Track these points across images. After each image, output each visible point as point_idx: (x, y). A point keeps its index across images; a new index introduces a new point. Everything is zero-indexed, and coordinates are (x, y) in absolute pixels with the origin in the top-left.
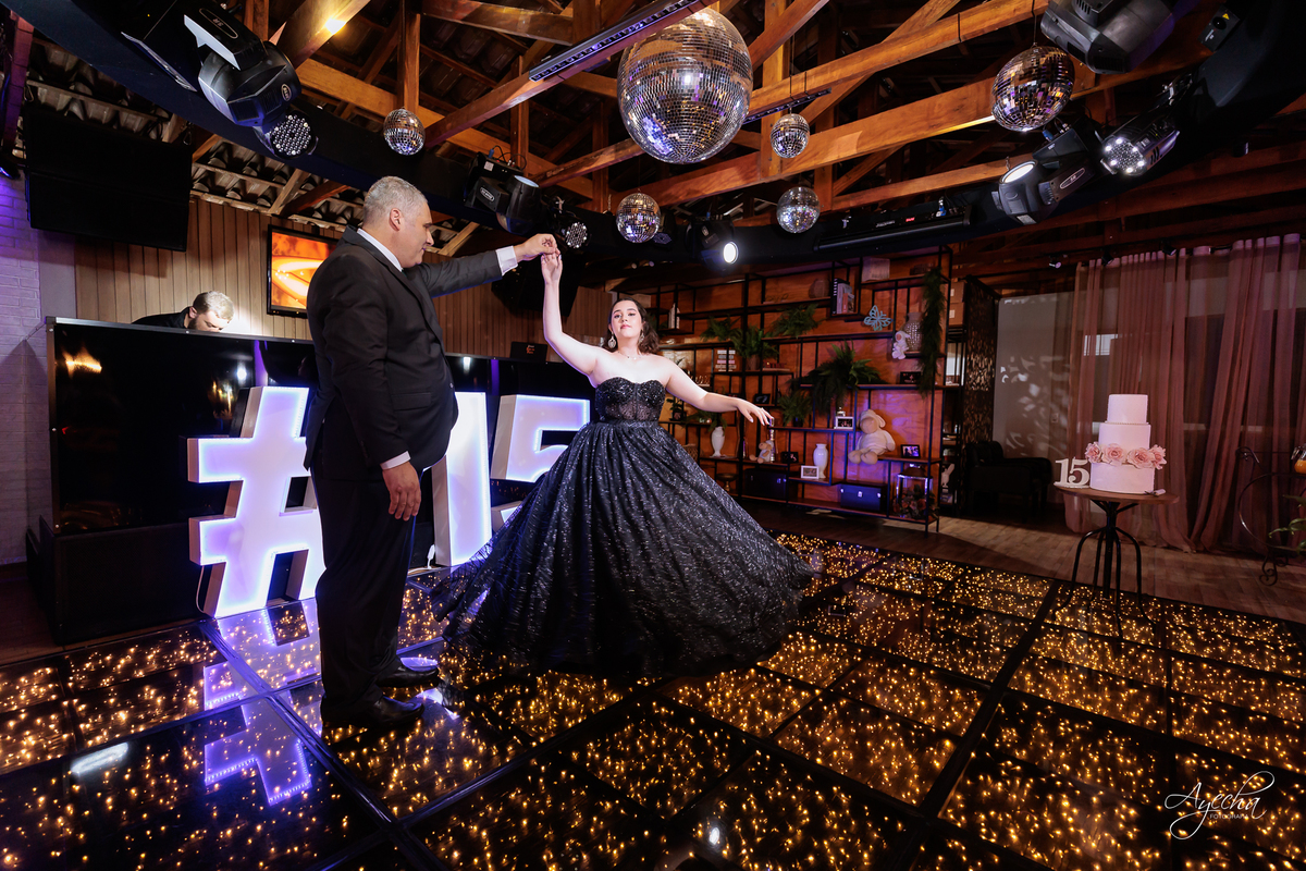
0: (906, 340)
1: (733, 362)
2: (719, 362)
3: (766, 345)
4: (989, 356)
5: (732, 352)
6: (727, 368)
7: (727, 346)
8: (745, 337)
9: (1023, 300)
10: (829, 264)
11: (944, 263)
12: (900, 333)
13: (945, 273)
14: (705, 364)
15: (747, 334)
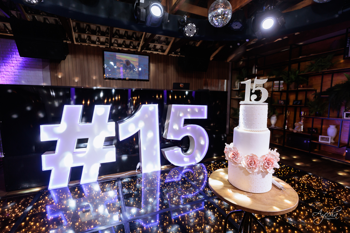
1: (282, 86)
2: (275, 86)
5: (282, 82)
6: (279, 89)
8: (289, 74)
14: (269, 87)
15: (290, 72)
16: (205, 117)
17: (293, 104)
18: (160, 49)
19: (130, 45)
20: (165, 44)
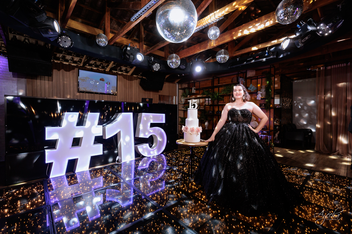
0: (261, 94)
1: (210, 102)
2: (206, 102)
3: (220, 97)
4: (290, 98)
5: (210, 99)
6: (209, 104)
7: (209, 97)
8: (213, 95)
9: (301, 81)
10: (237, 73)
11: (273, 70)
12: (259, 92)
13: (273, 73)
14: (203, 103)
15: (214, 94)
16: (164, 122)
17: (217, 113)
18: (124, 70)
19: (100, 65)
20: (129, 67)
